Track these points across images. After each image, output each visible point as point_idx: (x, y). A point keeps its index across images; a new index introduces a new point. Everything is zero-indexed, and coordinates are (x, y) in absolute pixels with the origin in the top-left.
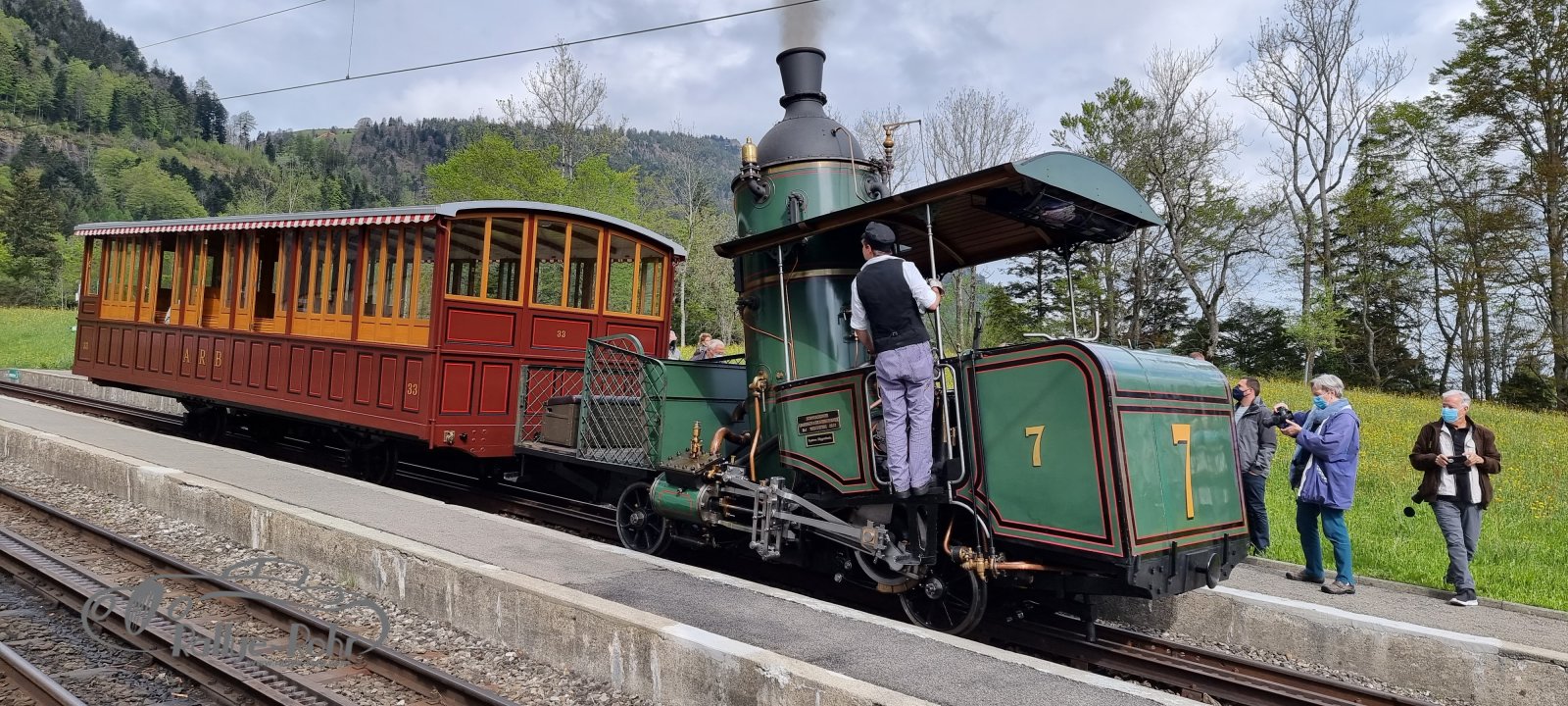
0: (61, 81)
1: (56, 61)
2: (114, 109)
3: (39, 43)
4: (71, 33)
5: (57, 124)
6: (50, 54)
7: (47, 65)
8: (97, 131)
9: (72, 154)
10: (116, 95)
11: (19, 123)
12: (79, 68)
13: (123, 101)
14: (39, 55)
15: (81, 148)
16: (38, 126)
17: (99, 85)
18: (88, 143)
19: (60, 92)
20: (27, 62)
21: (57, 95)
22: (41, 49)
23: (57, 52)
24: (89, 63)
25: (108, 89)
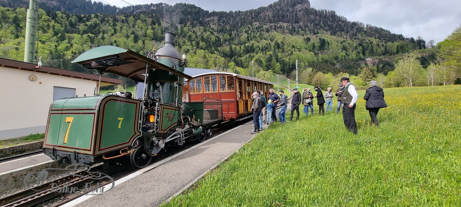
0: (386, 47)
1: (384, 44)
2: (397, 49)
3: (381, 42)
4: (388, 38)
5: (386, 56)
6: (383, 43)
7: (383, 45)
8: (394, 54)
9: (389, 60)
10: (397, 46)
11: (378, 57)
12: (390, 43)
13: (399, 47)
14: (381, 44)
15: (391, 59)
16: (382, 57)
17: (393, 46)
18: (392, 57)
19: (386, 50)
20: (379, 46)
21: (385, 50)
22: (382, 43)
23: (385, 42)
24: (391, 42)
25: (396, 46)
